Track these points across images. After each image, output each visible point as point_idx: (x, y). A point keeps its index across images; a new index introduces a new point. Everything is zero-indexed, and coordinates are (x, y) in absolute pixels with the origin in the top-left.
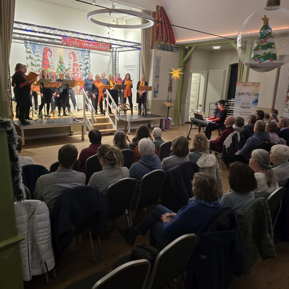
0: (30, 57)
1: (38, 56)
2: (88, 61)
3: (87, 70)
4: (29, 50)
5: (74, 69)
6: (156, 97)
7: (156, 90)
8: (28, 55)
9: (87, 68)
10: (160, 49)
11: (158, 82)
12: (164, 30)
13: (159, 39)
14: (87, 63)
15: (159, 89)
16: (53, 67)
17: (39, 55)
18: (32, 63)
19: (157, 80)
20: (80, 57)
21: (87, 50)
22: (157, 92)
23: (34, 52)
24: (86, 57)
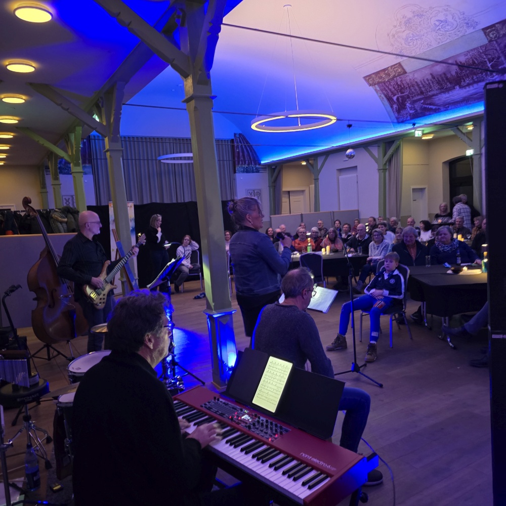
10: (243, 172)
12: (246, 153)
13: (240, 163)
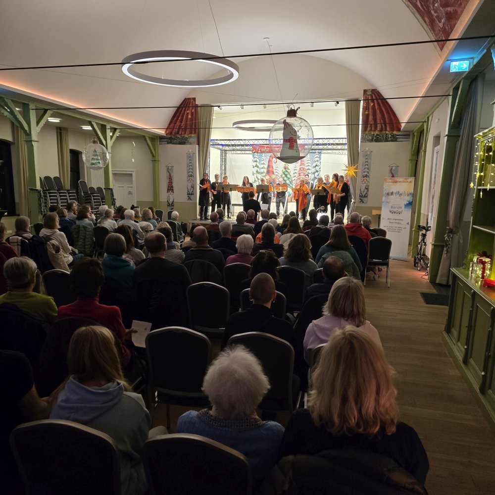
0: (257, 166)
1: (264, 164)
2: (318, 164)
3: (316, 174)
4: (255, 159)
5: (300, 174)
6: (363, 202)
7: (363, 194)
8: (255, 164)
9: (317, 171)
10: (372, 141)
11: (366, 183)
14: (316, 166)
15: (369, 193)
16: (277, 174)
17: (265, 162)
18: (257, 171)
19: (365, 180)
20: (308, 160)
21: (317, 151)
22: (366, 196)
23: (260, 160)
24: (316, 159)
